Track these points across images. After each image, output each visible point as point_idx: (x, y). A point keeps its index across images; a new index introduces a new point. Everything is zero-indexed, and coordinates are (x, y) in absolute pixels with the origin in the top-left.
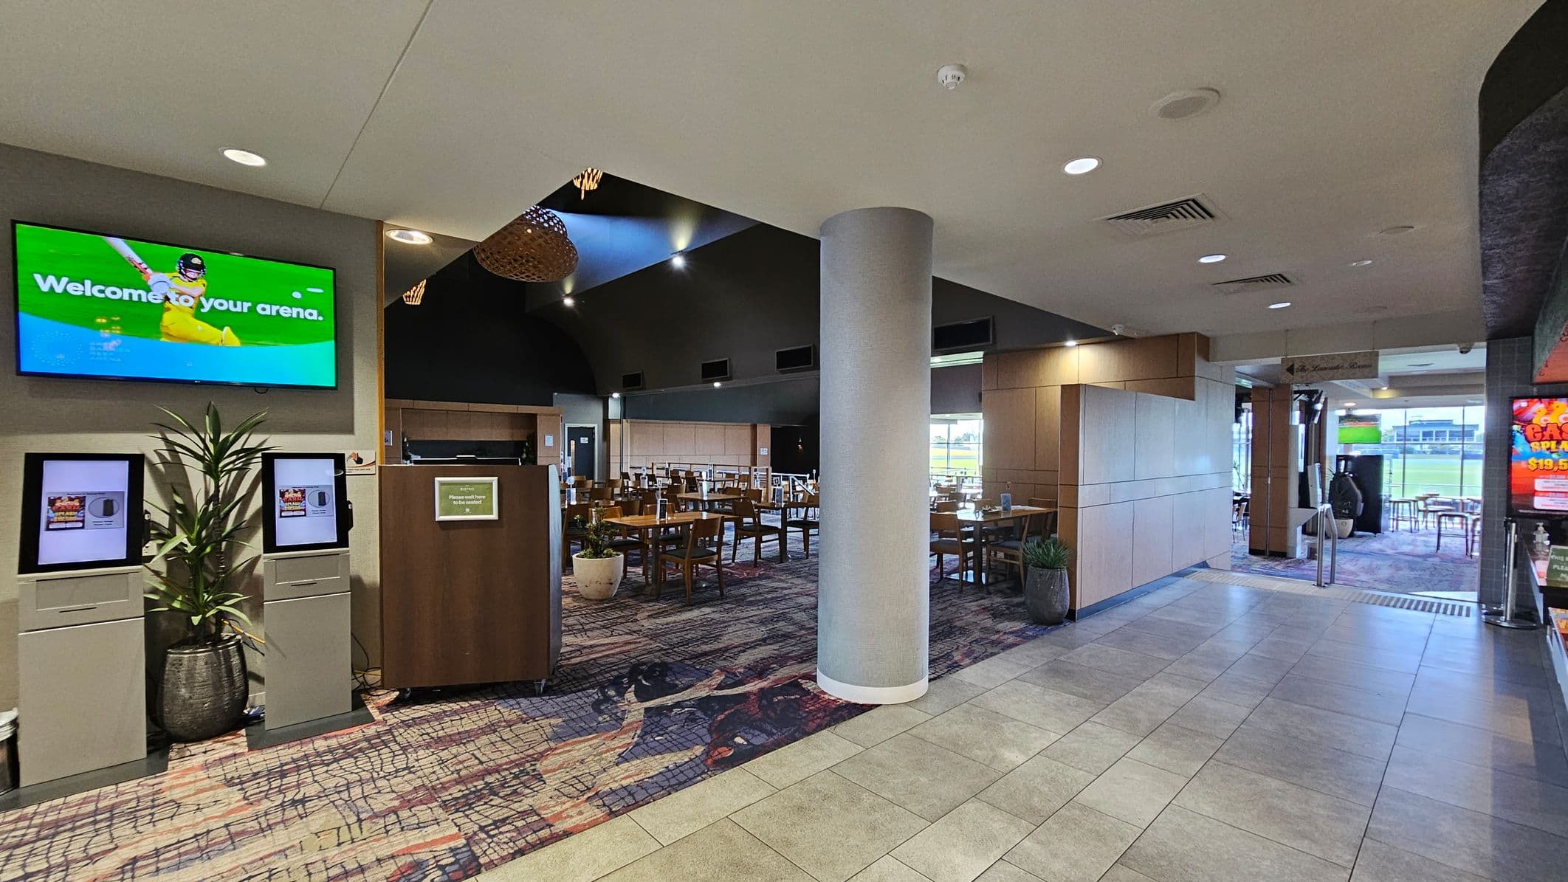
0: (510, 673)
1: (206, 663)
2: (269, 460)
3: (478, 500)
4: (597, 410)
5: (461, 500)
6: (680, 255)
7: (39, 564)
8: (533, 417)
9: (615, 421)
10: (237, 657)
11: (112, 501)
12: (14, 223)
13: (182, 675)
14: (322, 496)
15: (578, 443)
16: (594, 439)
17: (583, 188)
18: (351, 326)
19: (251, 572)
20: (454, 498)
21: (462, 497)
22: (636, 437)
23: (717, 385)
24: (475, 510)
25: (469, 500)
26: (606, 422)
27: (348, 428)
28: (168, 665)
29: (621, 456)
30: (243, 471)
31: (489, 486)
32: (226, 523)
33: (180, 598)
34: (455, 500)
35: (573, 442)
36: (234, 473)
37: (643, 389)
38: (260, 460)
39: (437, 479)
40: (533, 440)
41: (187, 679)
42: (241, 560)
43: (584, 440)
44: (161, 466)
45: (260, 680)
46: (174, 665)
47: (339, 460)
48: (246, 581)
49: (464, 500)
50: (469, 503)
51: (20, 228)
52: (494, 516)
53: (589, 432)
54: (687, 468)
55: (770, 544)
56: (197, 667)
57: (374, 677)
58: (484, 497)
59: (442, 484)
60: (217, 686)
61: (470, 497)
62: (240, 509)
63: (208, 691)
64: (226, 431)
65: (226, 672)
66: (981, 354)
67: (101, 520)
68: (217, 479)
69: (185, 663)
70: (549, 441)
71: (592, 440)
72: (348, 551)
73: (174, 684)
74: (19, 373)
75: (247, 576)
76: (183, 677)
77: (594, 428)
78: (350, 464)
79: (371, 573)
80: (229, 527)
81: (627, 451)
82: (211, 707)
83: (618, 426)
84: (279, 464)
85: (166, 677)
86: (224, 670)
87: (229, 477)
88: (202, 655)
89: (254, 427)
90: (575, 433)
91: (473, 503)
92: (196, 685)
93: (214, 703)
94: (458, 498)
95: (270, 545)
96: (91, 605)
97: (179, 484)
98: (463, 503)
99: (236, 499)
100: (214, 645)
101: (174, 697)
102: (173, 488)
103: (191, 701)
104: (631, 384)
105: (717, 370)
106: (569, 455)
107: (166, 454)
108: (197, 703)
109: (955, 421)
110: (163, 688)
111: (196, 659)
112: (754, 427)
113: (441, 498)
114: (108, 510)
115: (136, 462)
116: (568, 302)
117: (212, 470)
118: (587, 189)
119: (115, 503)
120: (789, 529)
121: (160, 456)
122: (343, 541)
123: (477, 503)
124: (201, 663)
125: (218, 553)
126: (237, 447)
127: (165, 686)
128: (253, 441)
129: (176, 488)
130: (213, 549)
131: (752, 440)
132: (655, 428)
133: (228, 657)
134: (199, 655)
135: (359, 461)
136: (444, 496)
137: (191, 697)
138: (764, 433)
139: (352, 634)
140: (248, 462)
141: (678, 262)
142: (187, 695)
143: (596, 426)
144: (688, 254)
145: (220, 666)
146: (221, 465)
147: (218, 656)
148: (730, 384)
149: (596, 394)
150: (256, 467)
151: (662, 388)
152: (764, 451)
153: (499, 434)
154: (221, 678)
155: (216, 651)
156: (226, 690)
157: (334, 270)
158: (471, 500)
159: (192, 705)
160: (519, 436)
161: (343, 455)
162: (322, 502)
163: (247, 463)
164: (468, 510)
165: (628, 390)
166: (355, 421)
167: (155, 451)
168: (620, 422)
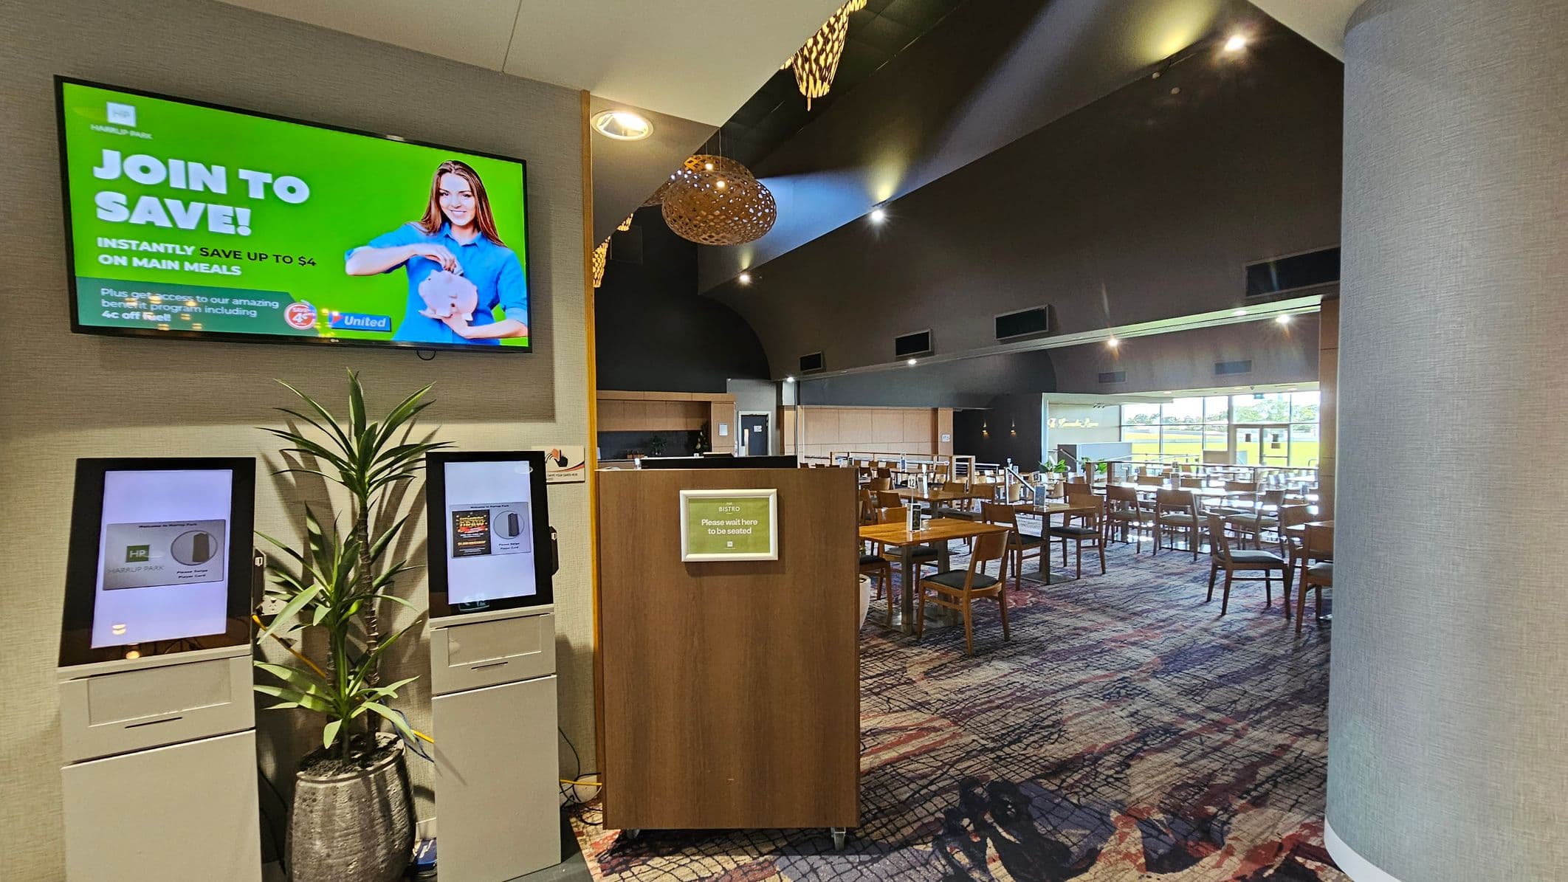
0: (798, 818)
1: (350, 799)
2: (437, 462)
3: (747, 527)
4: (769, 395)
5: (721, 527)
6: (882, 208)
7: (93, 647)
8: (707, 405)
9: (789, 408)
10: (397, 782)
11: (207, 536)
12: (60, 81)
13: (316, 817)
14: (513, 519)
15: (751, 431)
16: (767, 427)
17: (809, 95)
18: (549, 254)
19: (418, 635)
20: (709, 523)
21: (722, 523)
22: (811, 424)
23: (912, 362)
24: (741, 544)
25: (732, 527)
26: (780, 409)
27: (546, 412)
28: (297, 799)
29: (795, 445)
30: (403, 480)
31: (765, 503)
32: (382, 561)
33: (312, 691)
34: (712, 527)
35: (746, 431)
36: (392, 484)
37: (824, 370)
38: (424, 463)
39: (682, 492)
40: (707, 428)
41: (323, 826)
42: (402, 622)
43: (758, 429)
44: (289, 475)
45: (430, 795)
46: (305, 800)
47: (537, 460)
48: (411, 649)
49: (725, 527)
50: (733, 532)
51: (69, 89)
52: (772, 554)
53: (763, 420)
54: (870, 457)
55: (1031, 560)
56: (337, 805)
57: (588, 787)
58: (756, 522)
59: (691, 500)
60: (368, 835)
61: (735, 523)
62: (400, 538)
63: (356, 843)
64: (374, 418)
65: (381, 810)
66: (1317, 299)
67: (190, 569)
68: (364, 496)
69: (320, 797)
70: (724, 431)
71: (765, 429)
72: (552, 610)
73: (305, 833)
74: (77, 328)
75: (413, 640)
76: (318, 820)
77: (767, 416)
78: (551, 466)
79: (583, 634)
80: (386, 569)
81: (801, 440)
82: (360, 869)
83: (792, 412)
84: (451, 469)
85: (294, 818)
86: (377, 806)
87: (385, 489)
88: (346, 783)
89: (417, 412)
90: (748, 421)
91: (739, 531)
92: (337, 834)
93: (363, 861)
94: (715, 523)
95: (440, 605)
96: (174, 713)
97: (318, 503)
98: (724, 532)
99: (395, 524)
100: (365, 762)
101: (306, 854)
102: (308, 509)
103: (330, 861)
104: (811, 364)
105: (917, 344)
106: (743, 445)
107: (297, 456)
108: (339, 865)
109: (1169, 399)
110: (291, 834)
111: (334, 792)
112: (935, 411)
113: (689, 523)
114: (201, 554)
115: (243, 470)
116: (745, 279)
117: (357, 484)
118: (815, 96)
119: (211, 539)
120: (1052, 538)
121: (288, 458)
122: (544, 594)
123: (745, 531)
124: (342, 799)
125: (367, 614)
126: (393, 442)
127: (293, 832)
128: (418, 433)
129: (312, 508)
130: (361, 607)
131: (932, 426)
132: (829, 415)
133: (382, 783)
134: (339, 785)
135: (563, 462)
136: (694, 521)
137: (328, 856)
138: (946, 418)
139: (559, 728)
140: (410, 467)
141: (878, 217)
142: (324, 852)
143: (770, 413)
144: (893, 206)
145: (372, 799)
146: (368, 474)
147: (367, 782)
148: (927, 361)
149: (770, 379)
150: (419, 477)
151: (843, 369)
152: (946, 438)
153: (674, 423)
154: (373, 820)
155: (364, 775)
156: (381, 838)
157: (524, 162)
158: (736, 527)
159: (331, 867)
160: (694, 425)
161: (543, 453)
162: (514, 531)
163: (409, 469)
164: (730, 544)
165: (805, 374)
166: (557, 402)
167: (281, 451)
168: (795, 408)
